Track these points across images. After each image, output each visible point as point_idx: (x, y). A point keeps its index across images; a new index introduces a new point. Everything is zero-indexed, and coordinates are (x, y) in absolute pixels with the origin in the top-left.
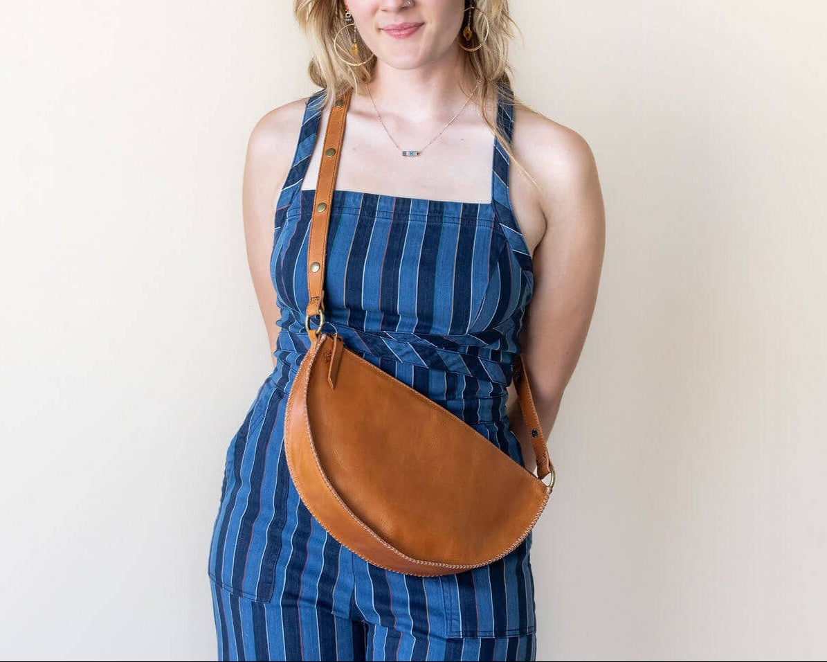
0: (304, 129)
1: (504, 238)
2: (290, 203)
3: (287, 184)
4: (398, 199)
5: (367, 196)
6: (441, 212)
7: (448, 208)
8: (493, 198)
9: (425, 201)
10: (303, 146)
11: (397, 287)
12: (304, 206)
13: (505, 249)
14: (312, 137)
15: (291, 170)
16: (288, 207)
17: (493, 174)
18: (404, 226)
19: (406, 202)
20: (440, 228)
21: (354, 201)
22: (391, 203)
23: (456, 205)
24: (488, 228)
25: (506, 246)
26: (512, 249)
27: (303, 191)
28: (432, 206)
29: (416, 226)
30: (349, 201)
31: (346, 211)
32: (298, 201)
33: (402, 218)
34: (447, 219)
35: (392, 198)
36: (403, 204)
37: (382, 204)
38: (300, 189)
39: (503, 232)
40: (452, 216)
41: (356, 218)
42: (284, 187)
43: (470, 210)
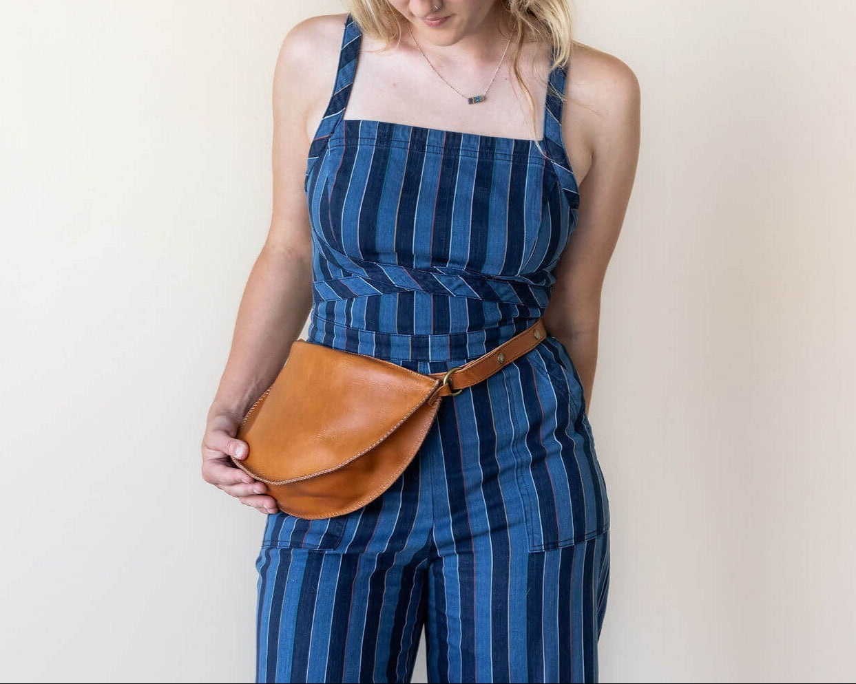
0: (344, 54)
1: (555, 176)
2: (333, 133)
3: (328, 113)
4: (448, 134)
5: (416, 129)
6: (492, 148)
7: (499, 144)
8: (545, 135)
9: (476, 136)
10: (344, 73)
11: (450, 224)
12: (348, 137)
13: (556, 186)
14: (353, 63)
15: (332, 98)
16: (330, 137)
17: (546, 110)
18: (455, 162)
19: (457, 136)
20: (491, 164)
21: (403, 135)
22: (441, 138)
23: (508, 141)
24: (540, 166)
25: (556, 183)
26: (563, 188)
27: (346, 121)
28: (484, 142)
29: (467, 160)
30: (398, 135)
31: (395, 144)
32: (341, 131)
33: (452, 153)
34: (499, 156)
35: (442, 132)
36: (454, 138)
37: (432, 138)
38: (342, 118)
39: (554, 170)
40: (503, 153)
41: (406, 152)
42: (325, 116)
43: (522, 147)
